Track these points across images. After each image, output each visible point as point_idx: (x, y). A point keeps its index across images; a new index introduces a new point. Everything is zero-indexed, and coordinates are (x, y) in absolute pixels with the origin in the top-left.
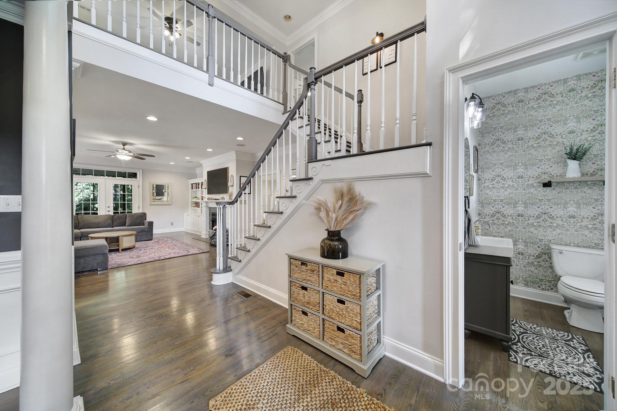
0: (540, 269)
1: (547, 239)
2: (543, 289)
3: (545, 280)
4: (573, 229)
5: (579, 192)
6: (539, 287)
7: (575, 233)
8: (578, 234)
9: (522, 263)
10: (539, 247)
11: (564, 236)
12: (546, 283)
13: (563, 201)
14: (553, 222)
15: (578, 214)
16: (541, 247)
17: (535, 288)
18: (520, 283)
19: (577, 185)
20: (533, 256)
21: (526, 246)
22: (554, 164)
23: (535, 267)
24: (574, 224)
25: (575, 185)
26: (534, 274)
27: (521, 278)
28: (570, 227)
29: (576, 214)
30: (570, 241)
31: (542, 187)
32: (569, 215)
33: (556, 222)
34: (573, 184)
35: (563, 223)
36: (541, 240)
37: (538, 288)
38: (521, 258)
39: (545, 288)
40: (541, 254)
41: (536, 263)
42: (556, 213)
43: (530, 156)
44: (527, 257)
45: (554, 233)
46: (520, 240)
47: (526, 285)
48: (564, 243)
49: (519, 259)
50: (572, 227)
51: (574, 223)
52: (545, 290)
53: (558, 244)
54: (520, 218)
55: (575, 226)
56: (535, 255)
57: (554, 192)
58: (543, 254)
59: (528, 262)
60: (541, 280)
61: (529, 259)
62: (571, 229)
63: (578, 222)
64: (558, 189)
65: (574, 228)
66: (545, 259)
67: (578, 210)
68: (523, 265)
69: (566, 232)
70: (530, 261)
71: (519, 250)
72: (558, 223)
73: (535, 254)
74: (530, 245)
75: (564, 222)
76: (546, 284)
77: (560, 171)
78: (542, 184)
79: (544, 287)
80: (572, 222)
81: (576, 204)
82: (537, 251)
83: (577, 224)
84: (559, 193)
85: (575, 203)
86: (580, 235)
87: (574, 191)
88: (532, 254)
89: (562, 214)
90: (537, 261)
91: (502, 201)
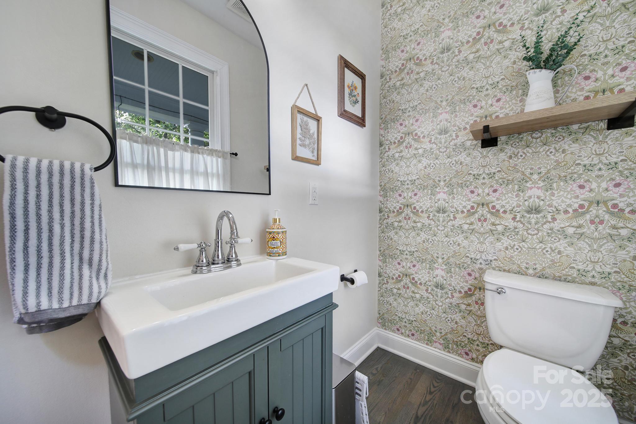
0: (470, 318)
1: (484, 258)
2: (473, 359)
3: (477, 342)
4: (535, 237)
5: (551, 153)
6: (467, 354)
7: (538, 247)
8: (545, 248)
9: (441, 304)
10: (470, 275)
11: (516, 253)
12: (479, 348)
13: (519, 175)
14: (497, 222)
15: (547, 203)
16: (473, 274)
17: (460, 355)
18: (436, 342)
19: (549, 135)
20: (460, 292)
21: (449, 272)
22: (505, 92)
23: (462, 313)
24: (536, 227)
25: (544, 136)
26: (459, 328)
27: (438, 334)
28: (528, 234)
29: (542, 203)
30: (527, 263)
31: (480, 149)
32: (529, 206)
33: (503, 223)
34: (539, 134)
35: (515, 223)
36: (474, 261)
37: (465, 356)
38: (439, 295)
39: (477, 358)
40: (473, 289)
41: (463, 307)
42: (503, 203)
43: (462, 83)
44: (449, 293)
45: (499, 245)
46: (440, 260)
47: (446, 348)
48: (515, 267)
49: (437, 296)
50: (533, 233)
51: (536, 223)
52: (477, 362)
53: (504, 270)
54: (440, 215)
55: (538, 230)
56: (463, 291)
57: (502, 156)
58: (476, 288)
59: (451, 304)
60: (471, 341)
61: (453, 297)
62: (530, 237)
63: (545, 220)
64: (509, 150)
65: (537, 234)
66: (480, 299)
67: (548, 194)
68: (442, 309)
69: (521, 245)
70: (455, 301)
71: (438, 278)
72: (507, 224)
73: (462, 287)
74: (455, 270)
75: (518, 222)
76: (478, 350)
77: (515, 109)
78: (480, 142)
79: (474, 356)
80: (533, 221)
81: (544, 181)
82: (467, 282)
83: (542, 225)
84: (510, 157)
85: (541, 178)
86: (547, 251)
87: (541, 150)
88: (458, 288)
89: (515, 204)
90: (465, 302)
91: (413, 182)
